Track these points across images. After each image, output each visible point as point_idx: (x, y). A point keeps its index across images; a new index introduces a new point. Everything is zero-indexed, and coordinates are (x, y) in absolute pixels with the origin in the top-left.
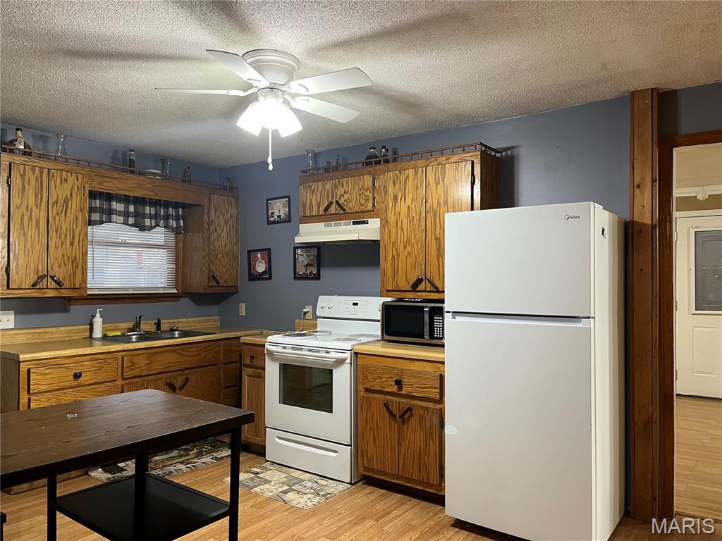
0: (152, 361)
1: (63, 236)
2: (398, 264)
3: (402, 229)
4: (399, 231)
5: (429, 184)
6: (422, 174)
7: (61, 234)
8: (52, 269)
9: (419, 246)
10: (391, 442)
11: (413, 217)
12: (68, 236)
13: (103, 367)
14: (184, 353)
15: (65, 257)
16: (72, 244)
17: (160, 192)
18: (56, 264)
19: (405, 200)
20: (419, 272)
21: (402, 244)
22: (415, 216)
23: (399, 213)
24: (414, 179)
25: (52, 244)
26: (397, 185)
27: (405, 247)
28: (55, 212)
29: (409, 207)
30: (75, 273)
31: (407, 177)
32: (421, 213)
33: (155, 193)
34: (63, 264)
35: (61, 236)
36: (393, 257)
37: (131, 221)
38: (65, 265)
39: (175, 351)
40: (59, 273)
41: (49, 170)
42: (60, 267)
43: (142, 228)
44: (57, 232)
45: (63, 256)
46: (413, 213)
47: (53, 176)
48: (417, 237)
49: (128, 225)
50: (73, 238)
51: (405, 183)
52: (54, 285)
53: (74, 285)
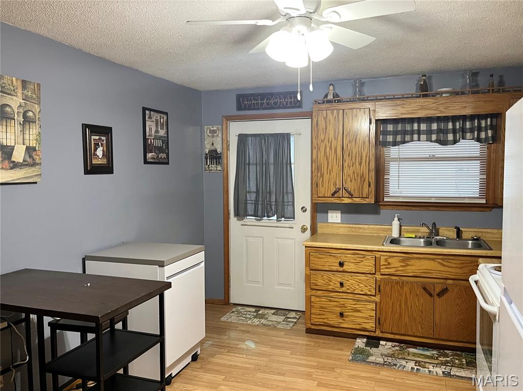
0: (408, 265)
1: (354, 158)
7: (352, 157)
8: (346, 183)
12: (357, 157)
13: (362, 261)
14: (445, 263)
15: (355, 174)
16: (360, 164)
17: (445, 109)
18: (349, 180)
25: (346, 165)
28: (348, 141)
30: (362, 186)
33: (440, 111)
34: (353, 179)
35: (352, 159)
37: (434, 137)
38: (355, 180)
39: (433, 260)
40: (350, 186)
41: (343, 110)
42: (351, 181)
43: (443, 143)
44: (349, 156)
45: (354, 173)
47: (346, 114)
49: (431, 141)
50: (361, 159)
52: (347, 195)
53: (362, 195)
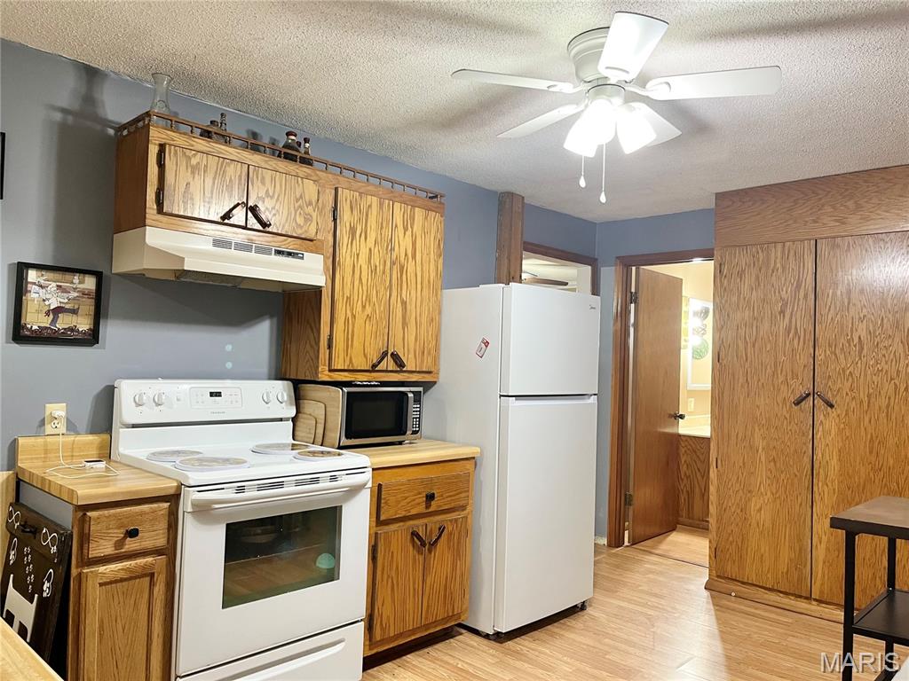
2: (353, 331)
3: (360, 279)
4: (357, 283)
5: (396, 226)
6: (389, 210)
9: (382, 308)
10: (414, 583)
11: (376, 267)
19: (366, 238)
20: (381, 344)
21: (360, 302)
22: (378, 264)
23: (358, 255)
24: (378, 213)
26: (355, 213)
27: (364, 307)
29: (370, 250)
31: (370, 206)
32: (385, 262)
36: (347, 320)
46: (376, 260)
48: (380, 296)
51: (367, 215)
